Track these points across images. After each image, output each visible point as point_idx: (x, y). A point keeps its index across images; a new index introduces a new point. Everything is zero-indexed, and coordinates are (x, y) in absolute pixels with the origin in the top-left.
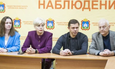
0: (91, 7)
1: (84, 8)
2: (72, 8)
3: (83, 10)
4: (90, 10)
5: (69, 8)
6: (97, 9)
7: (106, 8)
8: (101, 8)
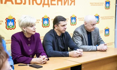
0: (50, 3)
1: (44, 4)
2: (33, 4)
3: (43, 6)
4: (49, 7)
5: (30, 4)
6: (55, 5)
7: (62, 5)
8: (58, 4)
